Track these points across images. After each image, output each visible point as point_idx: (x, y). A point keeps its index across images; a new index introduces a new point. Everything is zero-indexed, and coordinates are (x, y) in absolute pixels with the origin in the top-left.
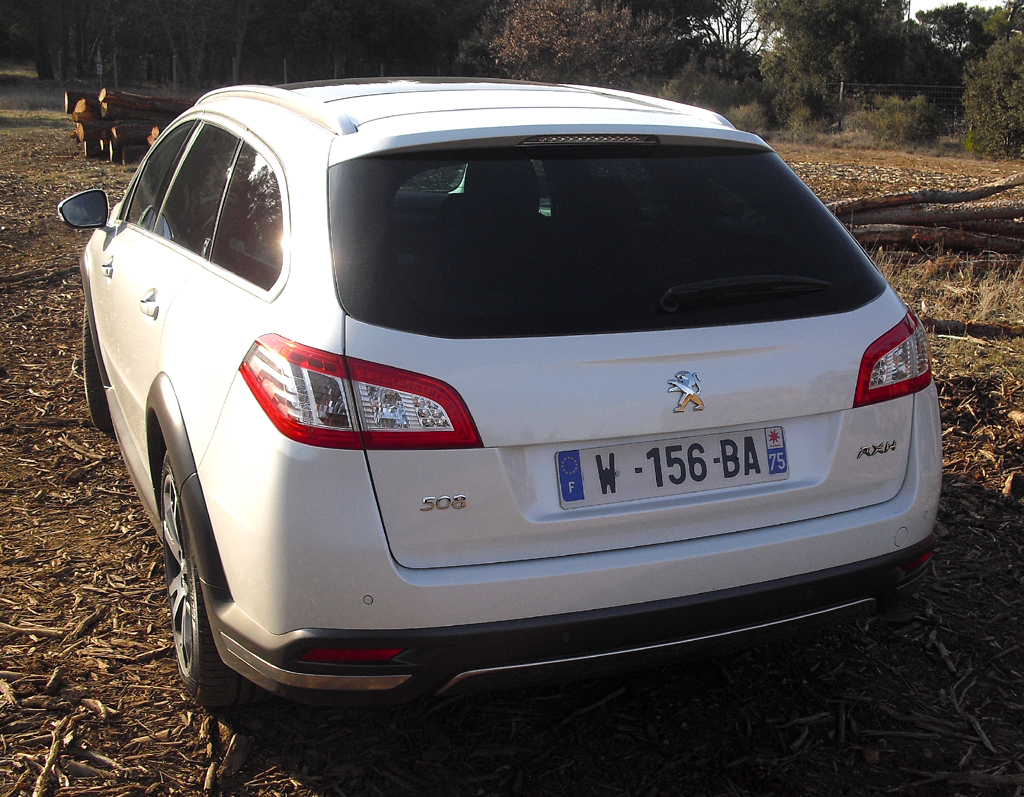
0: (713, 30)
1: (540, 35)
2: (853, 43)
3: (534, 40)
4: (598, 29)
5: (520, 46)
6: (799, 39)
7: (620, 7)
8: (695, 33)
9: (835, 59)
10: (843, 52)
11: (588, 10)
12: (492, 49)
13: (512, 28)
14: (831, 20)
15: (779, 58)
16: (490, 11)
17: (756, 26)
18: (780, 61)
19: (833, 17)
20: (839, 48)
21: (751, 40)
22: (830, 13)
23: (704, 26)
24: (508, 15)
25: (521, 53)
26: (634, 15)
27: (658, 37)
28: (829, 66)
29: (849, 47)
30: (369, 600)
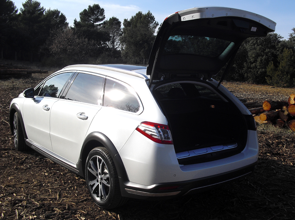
0: (107, 45)
1: (63, 45)
2: (146, 49)
3: (61, 46)
4: (79, 44)
5: (57, 48)
6: (132, 48)
7: (85, 38)
8: (103, 45)
9: (141, 53)
10: (144, 51)
11: (76, 39)
12: (50, 49)
13: (55, 43)
14: (140, 43)
15: (126, 53)
16: (49, 38)
17: (119, 44)
18: (127, 53)
19: (141, 42)
20: (143, 50)
21: (117, 47)
22: (141, 41)
23: (105, 44)
24: (54, 40)
25: (58, 50)
26: (88, 41)
27: (95, 46)
28: (140, 55)
29: (145, 50)
30: (175, 175)
